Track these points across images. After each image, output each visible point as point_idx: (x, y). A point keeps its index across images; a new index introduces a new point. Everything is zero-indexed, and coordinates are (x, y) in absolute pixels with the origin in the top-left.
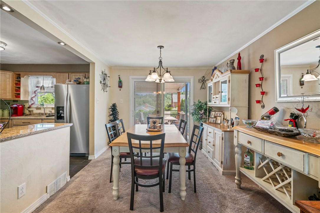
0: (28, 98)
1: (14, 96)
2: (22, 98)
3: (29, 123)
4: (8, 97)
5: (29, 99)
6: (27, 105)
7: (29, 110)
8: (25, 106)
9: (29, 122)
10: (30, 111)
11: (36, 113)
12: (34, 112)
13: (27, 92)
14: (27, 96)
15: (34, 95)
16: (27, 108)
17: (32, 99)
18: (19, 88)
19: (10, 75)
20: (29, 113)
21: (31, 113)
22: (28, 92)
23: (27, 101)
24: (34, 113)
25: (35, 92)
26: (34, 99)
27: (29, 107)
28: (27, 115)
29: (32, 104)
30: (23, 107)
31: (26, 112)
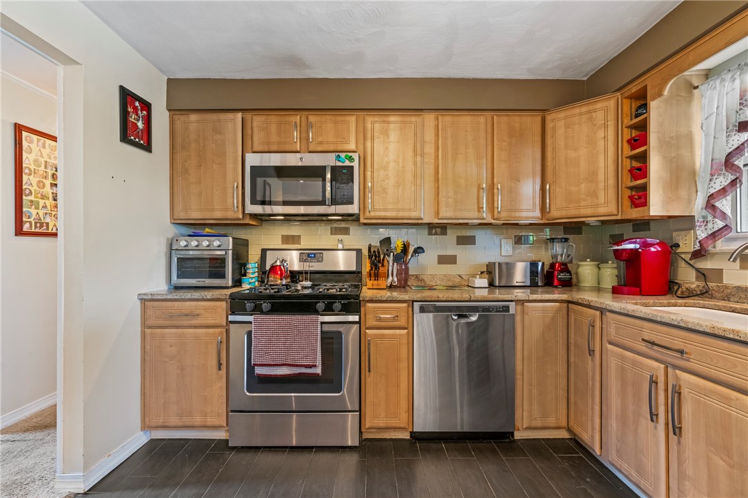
0: (690, 201)
1: (627, 203)
2: (657, 207)
3: (682, 352)
4: (602, 210)
5: (697, 206)
6: (687, 245)
7: (698, 270)
8: (677, 246)
9: (678, 344)
10: (702, 274)
11: (739, 288)
12: (726, 281)
13: (682, 175)
14: (683, 193)
15: (722, 181)
16: (687, 257)
17: (710, 205)
18: (644, 158)
19: (606, 110)
20: (702, 284)
21: (710, 284)
22: (693, 173)
23: (687, 222)
24: (726, 287)
25: (729, 163)
26: (724, 205)
27: (699, 254)
28: (690, 294)
29: (714, 236)
30: (669, 251)
31: (687, 276)
